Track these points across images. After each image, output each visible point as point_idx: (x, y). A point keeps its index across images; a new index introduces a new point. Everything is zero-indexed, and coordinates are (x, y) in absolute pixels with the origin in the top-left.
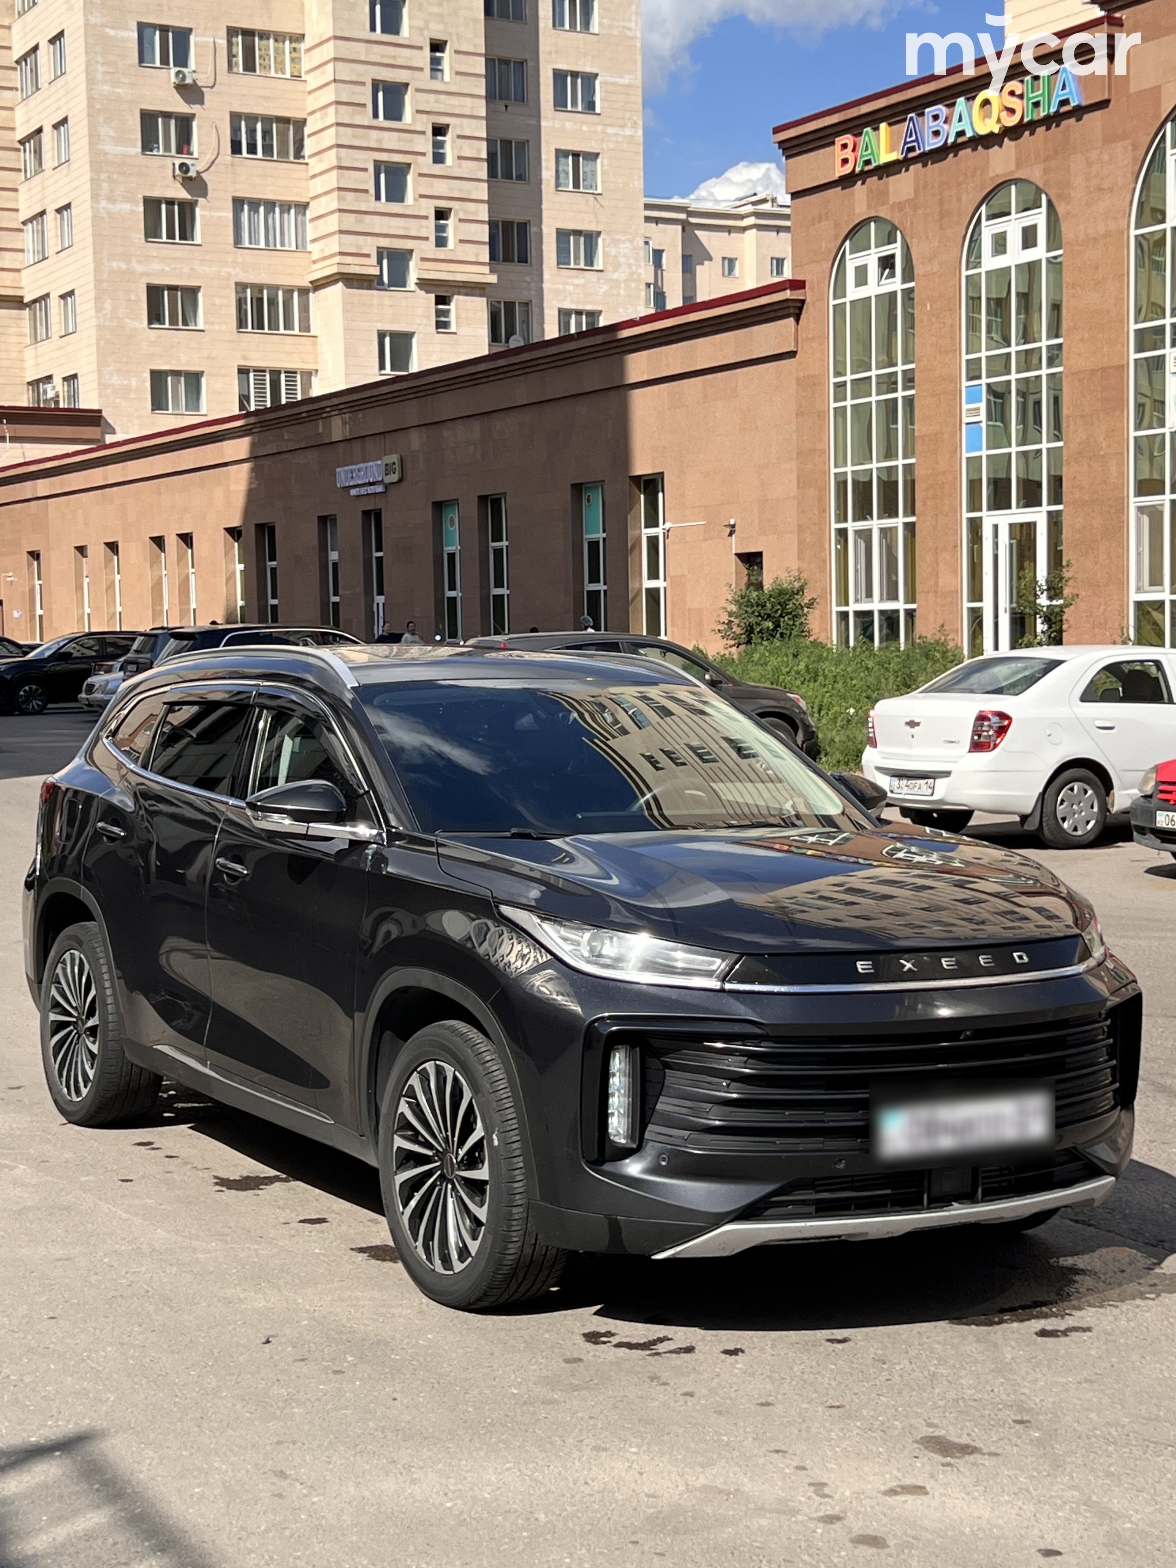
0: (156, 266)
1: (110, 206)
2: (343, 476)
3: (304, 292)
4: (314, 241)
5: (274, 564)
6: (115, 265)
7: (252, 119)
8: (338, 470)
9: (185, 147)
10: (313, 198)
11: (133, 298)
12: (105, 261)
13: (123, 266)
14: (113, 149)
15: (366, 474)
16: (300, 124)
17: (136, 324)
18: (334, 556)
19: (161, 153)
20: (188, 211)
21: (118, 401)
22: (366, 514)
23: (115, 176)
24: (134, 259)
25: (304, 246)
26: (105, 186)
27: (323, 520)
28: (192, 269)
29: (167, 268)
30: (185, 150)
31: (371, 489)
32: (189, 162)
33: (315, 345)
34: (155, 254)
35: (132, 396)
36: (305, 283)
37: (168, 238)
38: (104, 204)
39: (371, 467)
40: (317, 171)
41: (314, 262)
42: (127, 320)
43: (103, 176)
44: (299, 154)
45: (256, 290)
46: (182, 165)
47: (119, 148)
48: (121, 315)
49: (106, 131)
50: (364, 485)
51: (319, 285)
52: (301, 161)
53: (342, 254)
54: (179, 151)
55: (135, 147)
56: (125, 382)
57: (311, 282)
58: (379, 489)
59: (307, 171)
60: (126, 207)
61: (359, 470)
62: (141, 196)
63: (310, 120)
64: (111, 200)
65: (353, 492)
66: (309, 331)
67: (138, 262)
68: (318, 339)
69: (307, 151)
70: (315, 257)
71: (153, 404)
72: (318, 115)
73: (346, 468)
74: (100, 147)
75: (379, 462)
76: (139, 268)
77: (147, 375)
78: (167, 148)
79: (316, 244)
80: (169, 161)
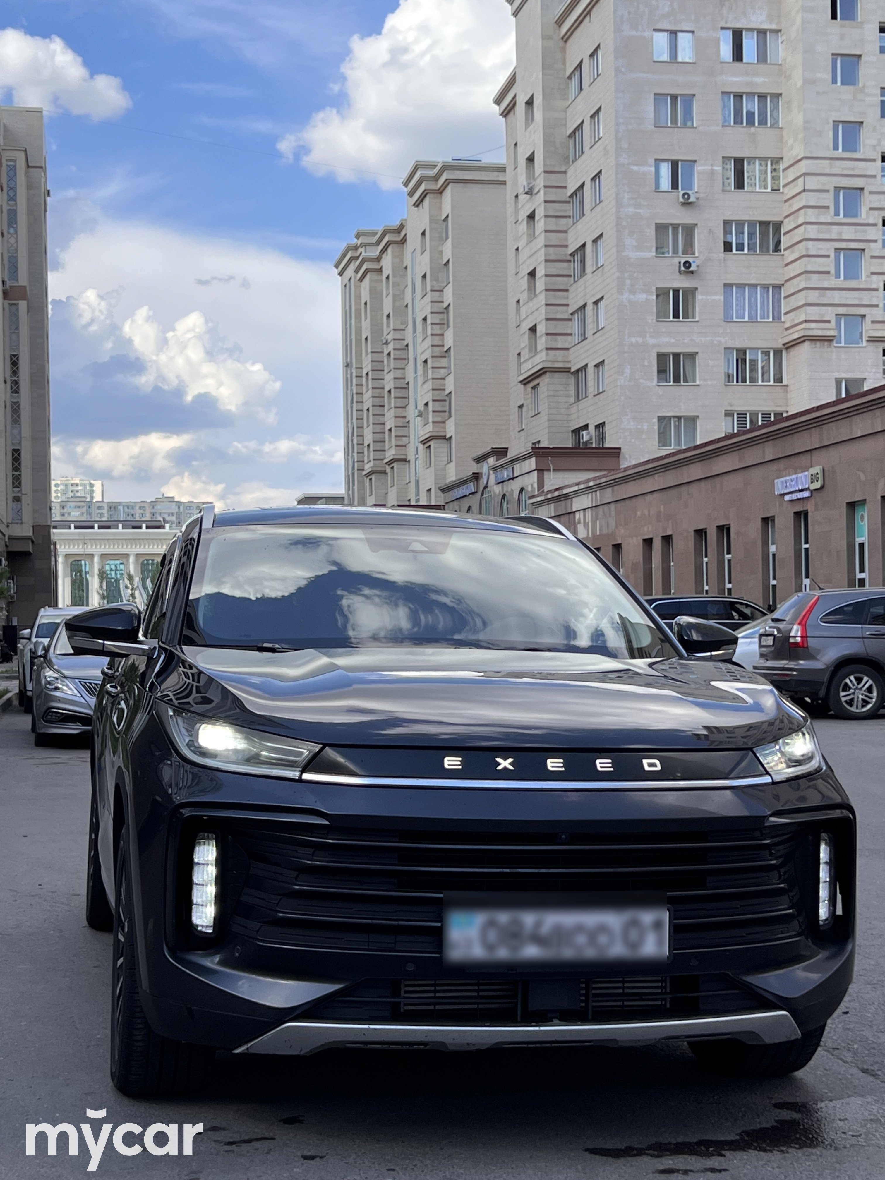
0: (665, 339)
1: (632, 297)
2: (780, 485)
3: (778, 353)
4: (786, 314)
5: (729, 556)
6: (633, 340)
7: (740, 224)
8: (776, 481)
9: (690, 249)
10: (787, 281)
11: (646, 363)
12: (626, 337)
13: (640, 340)
14: (633, 255)
15: (797, 483)
16: (778, 226)
17: (649, 384)
18: (773, 549)
19: (670, 255)
20: (690, 297)
21: (633, 440)
22: (797, 514)
23: (635, 275)
24: (648, 335)
25: (780, 318)
26: (628, 282)
27: (766, 521)
28: (692, 340)
29: (673, 341)
30: (689, 252)
31: (800, 495)
32: (691, 260)
33: (786, 392)
34: (664, 330)
35: (644, 437)
36: (779, 345)
37: (674, 318)
38: (626, 295)
39: (801, 477)
40: (790, 260)
41: (787, 329)
42: (641, 381)
43: (626, 275)
44: (777, 247)
45: (742, 353)
46: (686, 262)
47: (638, 253)
48: (637, 377)
49: (629, 242)
50: (796, 492)
51: (789, 346)
52: (778, 253)
53: (806, 321)
54: (685, 252)
55: (650, 251)
56: (639, 427)
57: (784, 345)
58: (806, 494)
59: (783, 261)
60: (643, 297)
61: (792, 481)
62: (654, 288)
63: (786, 221)
64: (633, 292)
65: (787, 498)
66: (782, 382)
67: (651, 336)
68: (789, 388)
69: (783, 246)
70: (788, 325)
71: (659, 442)
72: (791, 217)
73: (782, 479)
74: (624, 254)
75: (806, 473)
76: (651, 341)
77: (655, 420)
78: (676, 251)
79: (788, 316)
80: (676, 260)
